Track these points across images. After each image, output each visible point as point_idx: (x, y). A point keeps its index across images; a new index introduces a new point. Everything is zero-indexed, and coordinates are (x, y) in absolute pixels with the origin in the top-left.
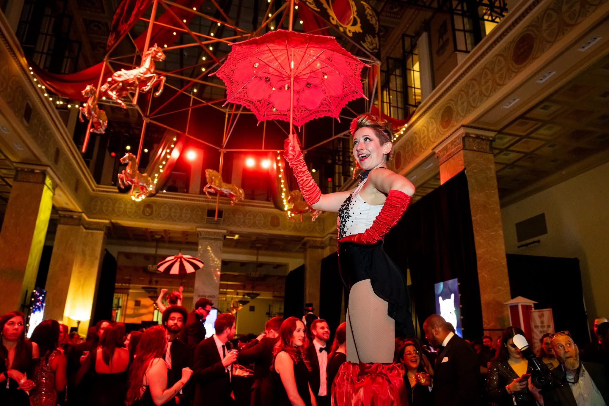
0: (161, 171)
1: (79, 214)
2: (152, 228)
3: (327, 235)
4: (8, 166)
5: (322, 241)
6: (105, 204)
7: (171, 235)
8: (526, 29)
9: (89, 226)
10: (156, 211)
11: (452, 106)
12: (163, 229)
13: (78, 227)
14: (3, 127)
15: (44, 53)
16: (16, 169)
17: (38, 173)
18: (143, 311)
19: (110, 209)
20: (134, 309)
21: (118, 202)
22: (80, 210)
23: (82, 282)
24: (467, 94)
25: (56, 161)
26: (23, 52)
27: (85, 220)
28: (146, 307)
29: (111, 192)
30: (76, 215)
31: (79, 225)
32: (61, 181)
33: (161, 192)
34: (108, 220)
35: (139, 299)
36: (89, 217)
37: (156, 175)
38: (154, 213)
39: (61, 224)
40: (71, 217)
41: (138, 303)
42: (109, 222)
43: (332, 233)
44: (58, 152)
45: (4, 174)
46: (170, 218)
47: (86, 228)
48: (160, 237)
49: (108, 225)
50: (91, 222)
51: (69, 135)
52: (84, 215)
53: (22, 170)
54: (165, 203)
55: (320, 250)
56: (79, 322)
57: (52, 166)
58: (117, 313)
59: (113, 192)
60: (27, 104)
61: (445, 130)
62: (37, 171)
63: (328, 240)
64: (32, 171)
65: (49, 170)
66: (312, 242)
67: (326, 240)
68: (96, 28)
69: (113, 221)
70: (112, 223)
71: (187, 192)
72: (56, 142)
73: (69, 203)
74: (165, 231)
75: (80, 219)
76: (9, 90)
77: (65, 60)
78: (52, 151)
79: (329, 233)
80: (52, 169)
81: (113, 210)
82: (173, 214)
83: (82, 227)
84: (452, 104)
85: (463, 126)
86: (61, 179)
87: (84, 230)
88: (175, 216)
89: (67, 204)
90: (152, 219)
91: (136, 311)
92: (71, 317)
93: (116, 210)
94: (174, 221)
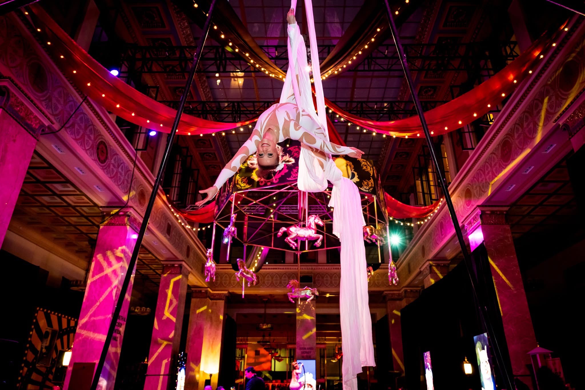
0: (259, 258)
1: (206, 289)
2: (259, 294)
3: (402, 288)
4: (158, 262)
5: (399, 294)
6: (223, 278)
7: (276, 297)
8: (506, 136)
9: (214, 297)
10: (261, 280)
11: (469, 188)
12: (268, 294)
13: (206, 299)
14: (154, 242)
15: (176, 187)
16: (163, 265)
17: (176, 267)
18: (263, 359)
19: (228, 282)
20: (255, 358)
21: (233, 276)
22: (206, 286)
23: (211, 343)
24: (478, 180)
25: (188, 255)
26: (164, 193)
27: (210, 293)
28: (264, 356)
29: (227, 269)
30: (204, 290)
31: (206, 297)
32: (192, 269)
33: (264, 265)
34: (227, 291)
35: (259, 349)
36: (213, 290)
37: (256, 261)
38: (260, 282)
39: (193, 298)
40: (201, 291)
41: (257, 353)
42: (228, 293)
43: (406, 287)
44: (189, 249)
45: (155, 267)
46: (272, 285)
47: (211, 299)
48: (267, 299)
49: (227, 295)
50: (215, 294)
51: (195, 235)
52: (209, 289)
53: (167, 265)
54: (268, 273)
55: (398, 302)
56: (211, 375)
57: (185, 260)
58: (241, 362)
59: (229, 269)
60: (168, 224)
61: (469, 207)
62: (176, 265)
63: (404, 293)
64: (173, 265)
65: (184, 263)
66: (390, 295)
67: (402, 292)
68: (208, 157)
69: (230, 291)
70: (229, 293)
71: (284, 263)
72: (187, 242)
73: (199, 282)
74: (270, 295)
75: (207, 292)
76: (157, 219)
77: (190, 183)
78: (185, 249)
79: (404, 287)
80: (185, 262)
81: (230, 283)
82: (274, 282)
83: (208, 298)
84: (470, 187)
85: (478, 206)
86: (192, 267)
87: (210, 301)
88: (276, 283)
89: (197, 283)
90: (259, 287)
91: (256, 360)
92: (205, 371)
93: (232, 282)
94: (276, 287)
